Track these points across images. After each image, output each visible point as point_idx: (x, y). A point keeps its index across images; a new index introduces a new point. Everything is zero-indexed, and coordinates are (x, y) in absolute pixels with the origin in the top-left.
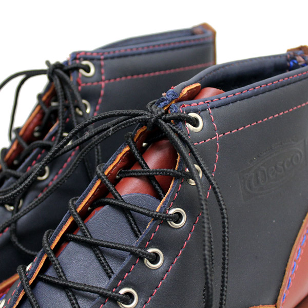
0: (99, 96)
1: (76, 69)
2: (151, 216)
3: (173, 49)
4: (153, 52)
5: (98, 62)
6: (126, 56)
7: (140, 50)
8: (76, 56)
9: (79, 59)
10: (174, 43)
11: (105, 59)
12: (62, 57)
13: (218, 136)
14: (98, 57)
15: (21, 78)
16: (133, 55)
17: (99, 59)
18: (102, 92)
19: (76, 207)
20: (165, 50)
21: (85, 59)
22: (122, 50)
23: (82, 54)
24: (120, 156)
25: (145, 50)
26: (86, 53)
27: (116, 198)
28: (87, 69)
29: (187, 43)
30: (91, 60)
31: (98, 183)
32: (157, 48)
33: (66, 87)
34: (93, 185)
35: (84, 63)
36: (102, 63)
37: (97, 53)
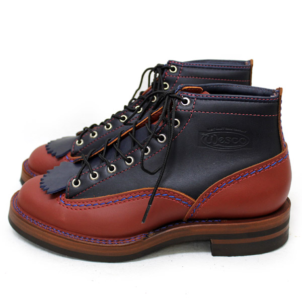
0: (175, 83)
1: (168, 68)
5: (180, 67)
6: (195, 67)
7: (204, 66)
8: (170, 62)
9: (170, 64)
10: (225, 66)
11: (184, 67)
14: (181, 65)
15: (149, 71)
16: (199, 68)
18: (177, 81)
21: (174, 65)
22: (195, 64)
23: (173, 62)
25: (207, 66)
26: (175, 62)
28: (173, 69)
29: (232, 68)
30: (176, 65)
32: (214, 67)
35: (172, 66)
36: (182, 68)
37: (181, 63)
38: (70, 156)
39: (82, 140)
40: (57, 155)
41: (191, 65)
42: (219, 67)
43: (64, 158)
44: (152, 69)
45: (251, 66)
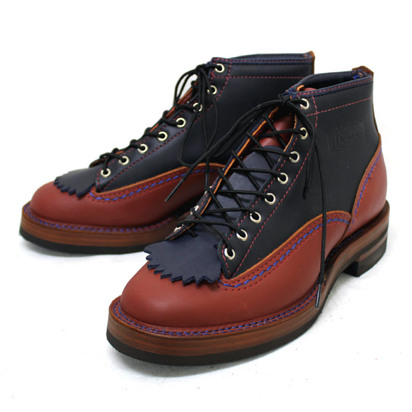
0: (224, 85)
1: (213, 67)
2: (281, 154)
3: (281, 64)
4: (266, 64)
5: (228, 66)
6: (247, 64)
7: (258, 62)
8: (215, 60)
9: (216, 62)
10: (283, 60)
11: (233, 64)
12: (205, 60)
13: (317, 113)
14: (228, 62)
17: (229, 64)
18: (226, 83)
19: (237, 154)
20: (275, 64)
21: (219, 63)
22: (245, 60)
23: (219, 60)
24: (260, 126)
26: (221, 59)
27: (259, 147)
28: (220, 68)
29: (292, 62)
30: (223, 63)
31: (248, 140)
32: (269, 62)
33: (203, 79)
34: (245, 142)
35: (218, 64)
36: (230, 66)
37: (229, 60)
38: (95, 192)
39: (108, 170)
40: (77, 192)
41: (242, 62)
42: (276, 62)
43: (87, 196)
44: (190, 73)
45: (313, 59)
